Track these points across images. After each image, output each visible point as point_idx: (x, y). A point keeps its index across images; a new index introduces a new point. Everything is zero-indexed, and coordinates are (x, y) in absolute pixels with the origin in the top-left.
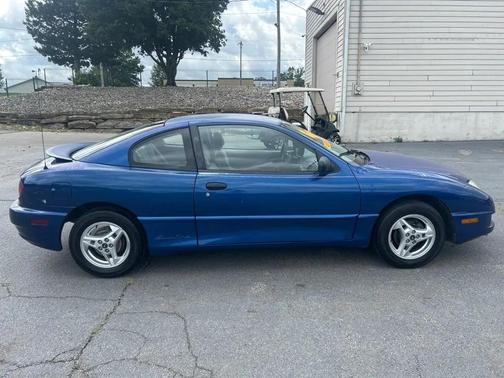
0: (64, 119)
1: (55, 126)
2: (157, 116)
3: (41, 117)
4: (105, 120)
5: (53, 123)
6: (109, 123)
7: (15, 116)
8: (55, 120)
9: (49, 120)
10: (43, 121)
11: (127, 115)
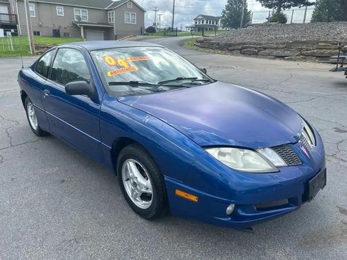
0: (240, 47)
1: (235, 52)
2: (304, 47)
3: (230, 45)
4: (265, 49)
5: (234, 50)
6: (267, 51)
7: (218, 44)
8: (236, 47)
9: (233, 48)
10: (230, 48)
11: (281, 46)
